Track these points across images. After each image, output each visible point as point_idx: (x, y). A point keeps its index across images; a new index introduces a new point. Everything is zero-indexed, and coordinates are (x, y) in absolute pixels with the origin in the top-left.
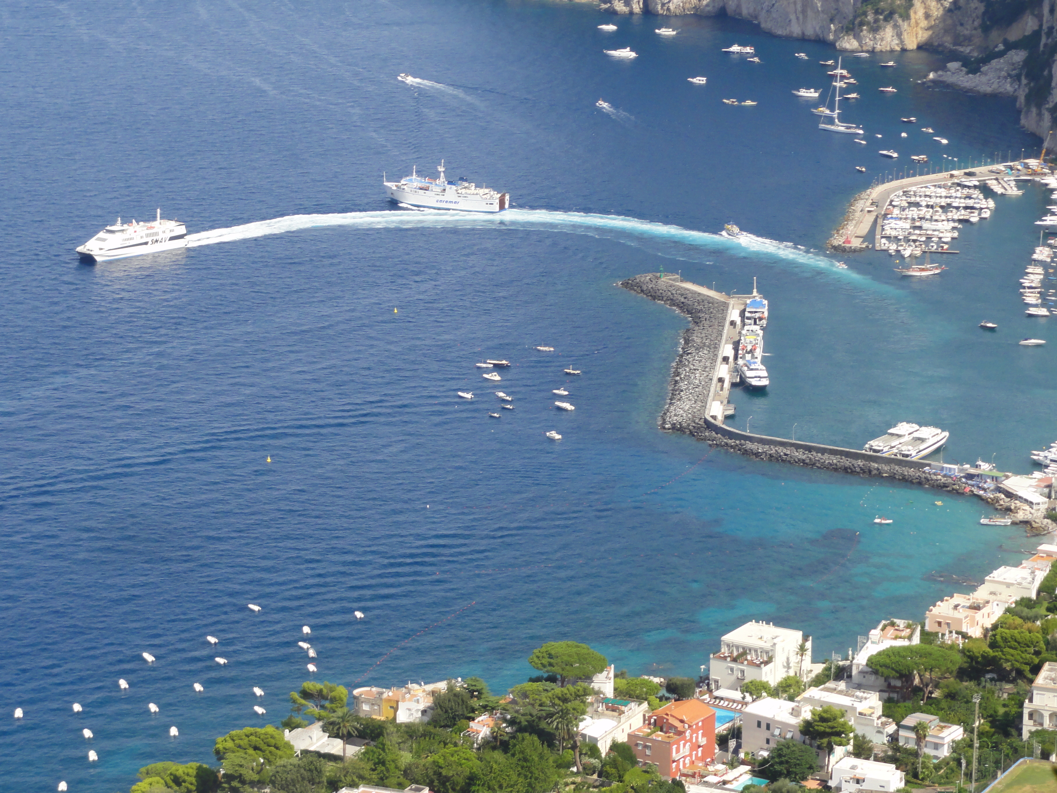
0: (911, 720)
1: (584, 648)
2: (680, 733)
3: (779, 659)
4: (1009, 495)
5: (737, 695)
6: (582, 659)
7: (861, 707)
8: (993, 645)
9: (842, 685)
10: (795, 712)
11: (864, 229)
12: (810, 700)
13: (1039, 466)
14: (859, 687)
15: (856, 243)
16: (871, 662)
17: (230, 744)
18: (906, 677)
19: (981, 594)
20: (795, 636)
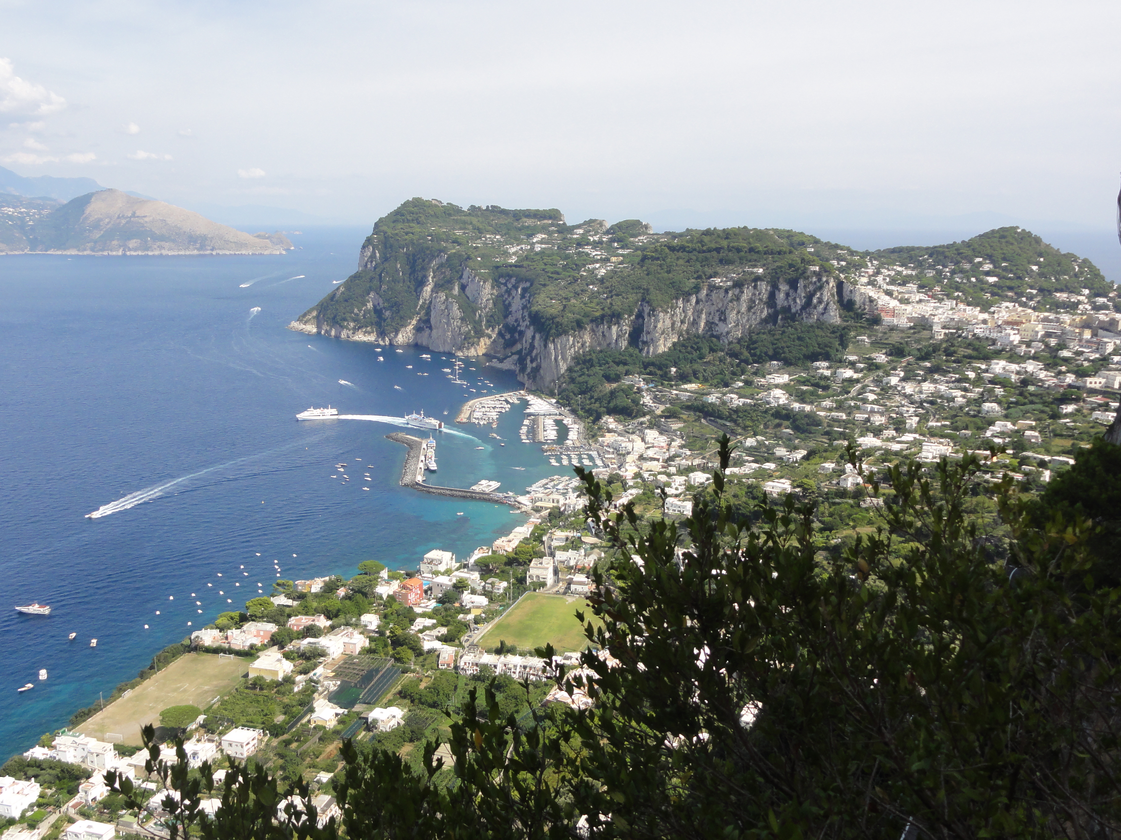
0: (489, 581)
1: (377, 562)
2: (411, 590)
3: (444, 562)
4: (519, 503)
5: (430, 575)
6: (376, 566)
7: (473, 577)
8: (516, 554)
9: (466, 570)
10: (450, 580)
11: (467, 415)
12: (455, 576)
13: (529, 493)
14: (472, 570)
15: (465, 420)
16: (475, 562)
17: (251, 604)
18: (487, 566)
19: (511, 536)
20: (450, 554)
